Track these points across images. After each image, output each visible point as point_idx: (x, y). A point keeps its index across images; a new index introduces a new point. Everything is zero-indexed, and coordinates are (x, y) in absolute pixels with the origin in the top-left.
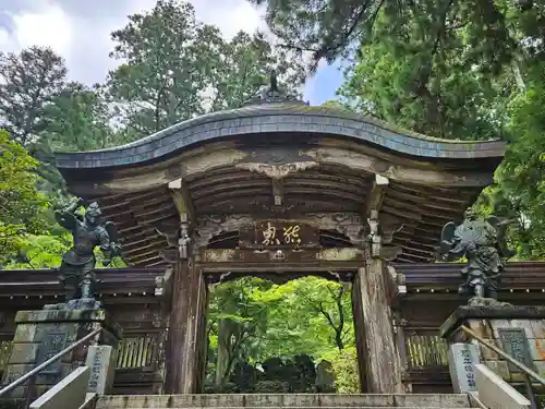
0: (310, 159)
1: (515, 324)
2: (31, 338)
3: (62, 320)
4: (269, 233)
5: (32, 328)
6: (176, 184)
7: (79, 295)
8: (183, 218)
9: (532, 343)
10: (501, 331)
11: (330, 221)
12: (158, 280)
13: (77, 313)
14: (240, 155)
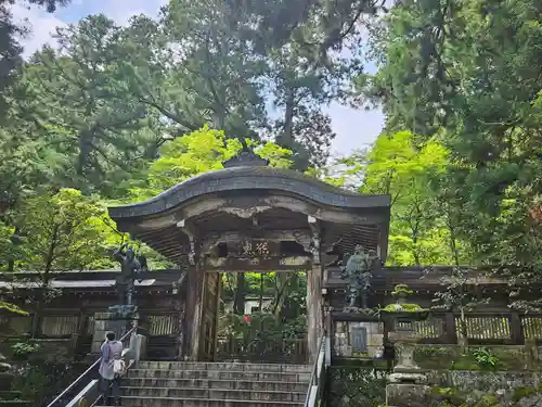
0: (266, 204)
1: (362, 324)
2: (103, 328)
3: (117, 318)
4: (247, 248)
5: (103, 322)
6: (181, 224)
7: (126, 303)
8: (191, 239)
9: (368, 336)
10: (353, 328)
11: (290, 236)
12: (174, 284)
13: (125, 314)
14: (220, 202)
